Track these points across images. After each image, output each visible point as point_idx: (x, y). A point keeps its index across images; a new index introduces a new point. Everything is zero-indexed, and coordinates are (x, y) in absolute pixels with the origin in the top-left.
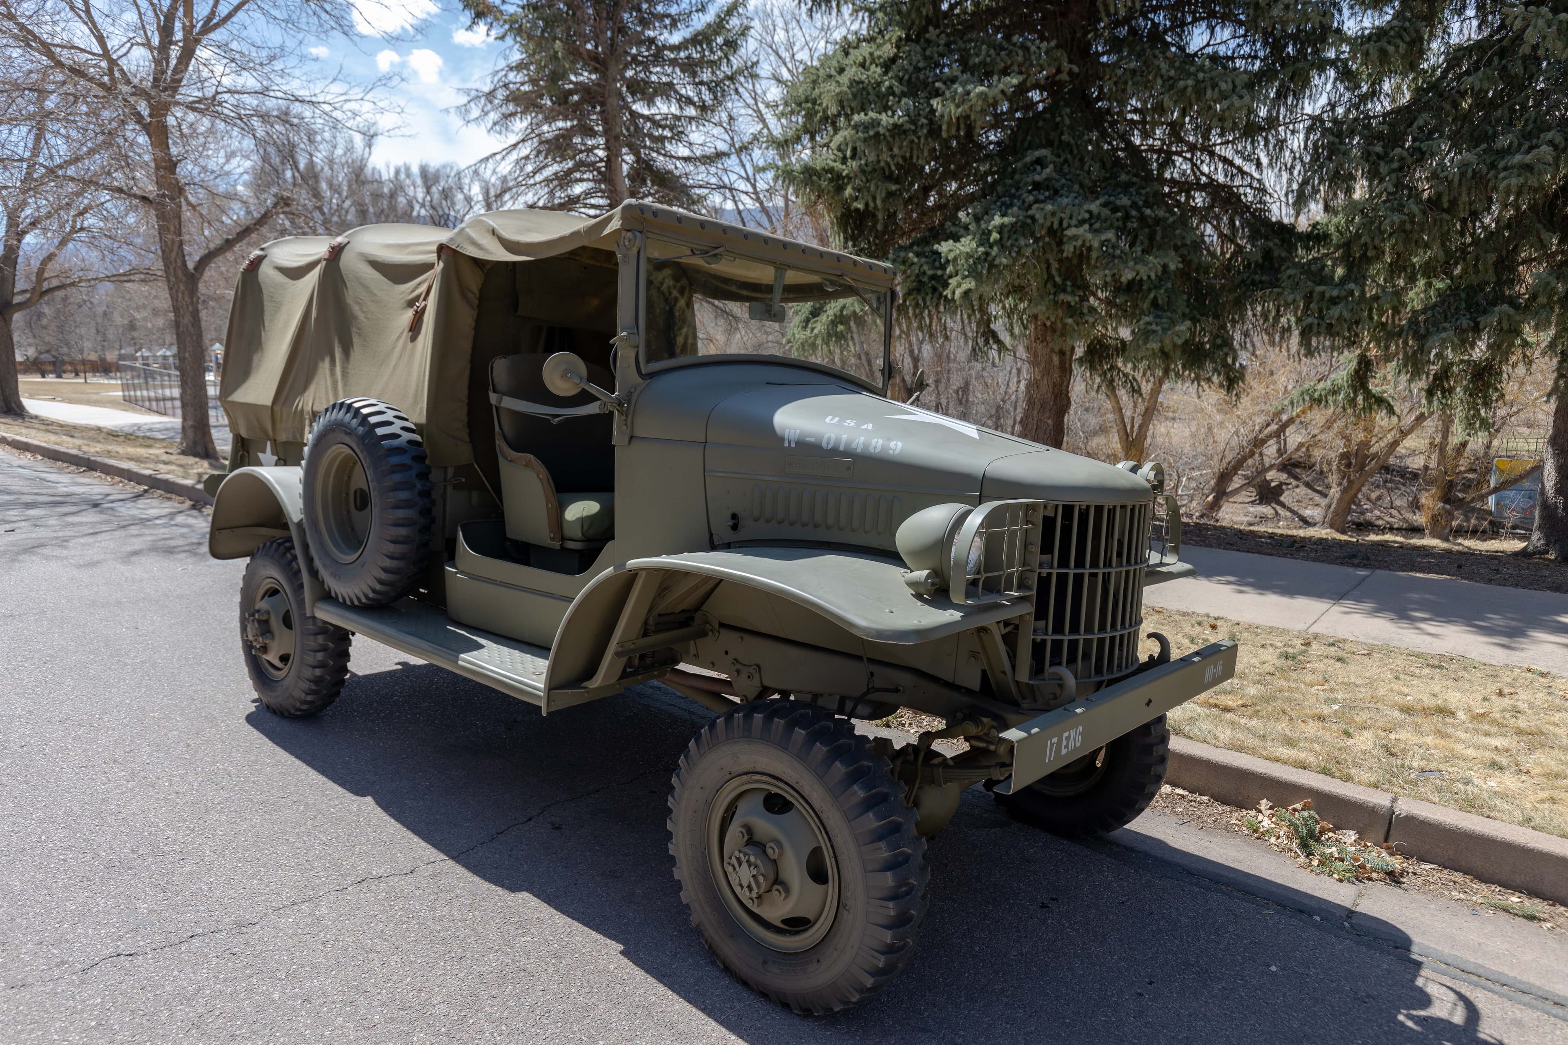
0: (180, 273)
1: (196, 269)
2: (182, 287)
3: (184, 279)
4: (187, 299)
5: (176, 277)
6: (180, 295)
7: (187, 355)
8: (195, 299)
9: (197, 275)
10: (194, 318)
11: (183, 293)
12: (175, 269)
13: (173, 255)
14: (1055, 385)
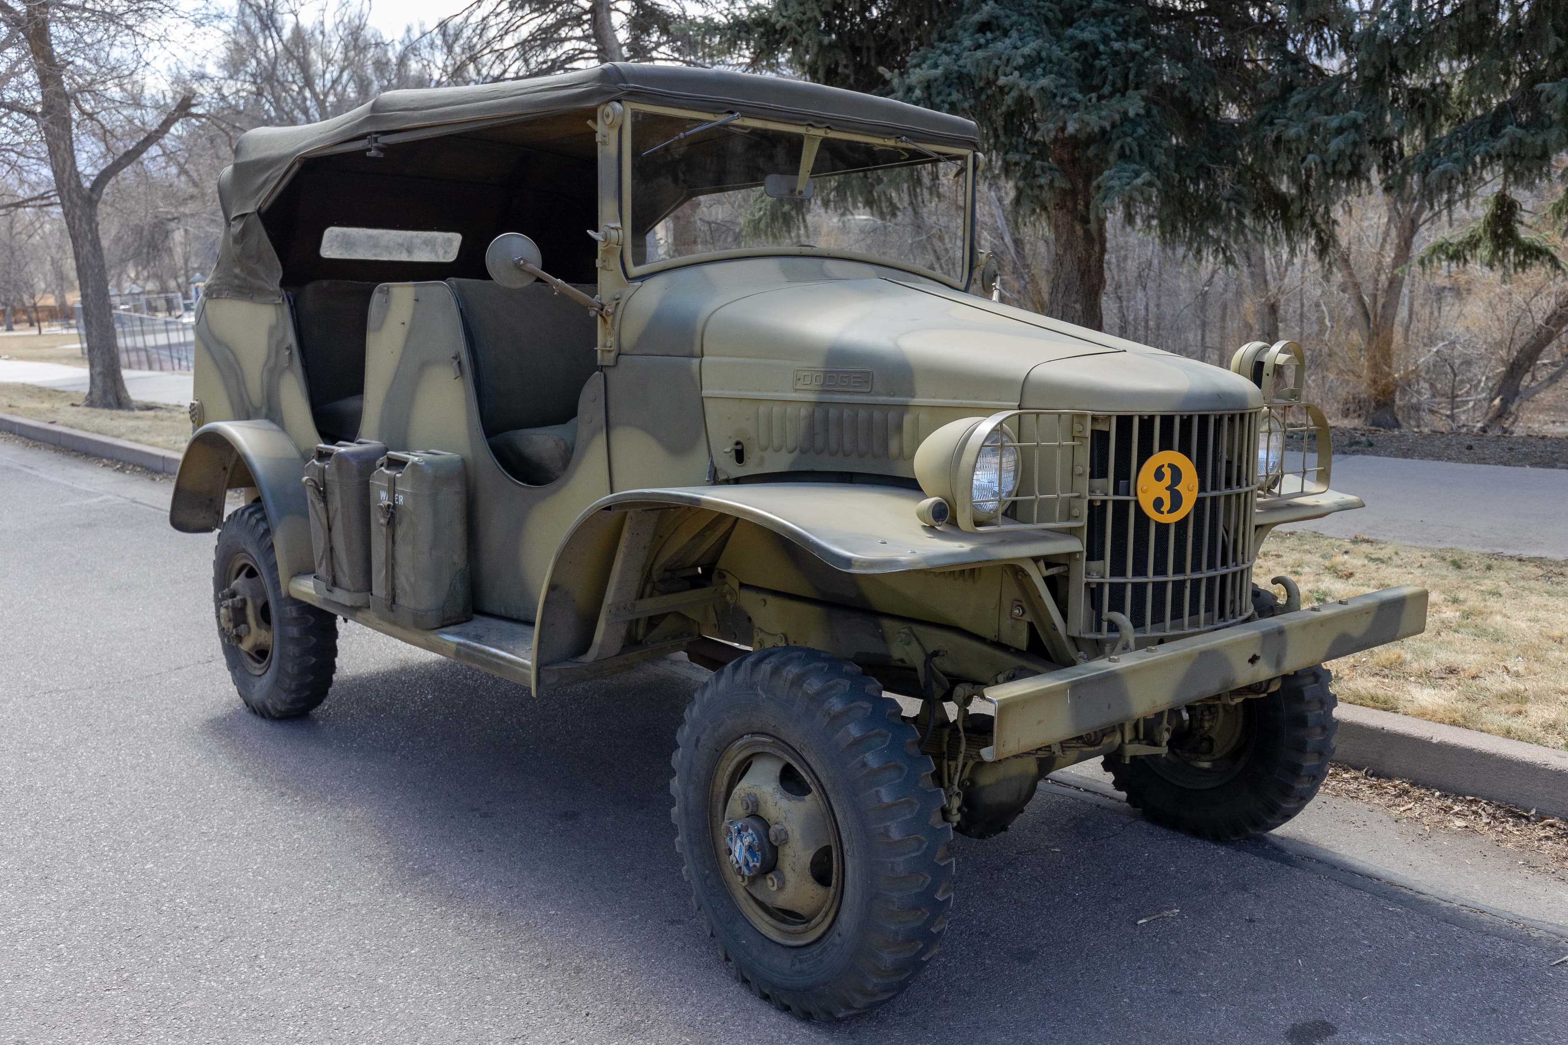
0: (74, 196)
1: (92, 189)
2: (78, 213)
3: (79, 202)
4: (84, 225)
5: (71, 201)
6: (77, 222)
7: (89, 290)
8: (94, 225)
9: (95, 197)
10: (94, 247)
11: (80, 220)
12: (68, 192)
13: (66, 175)
14: (1080, 260)
